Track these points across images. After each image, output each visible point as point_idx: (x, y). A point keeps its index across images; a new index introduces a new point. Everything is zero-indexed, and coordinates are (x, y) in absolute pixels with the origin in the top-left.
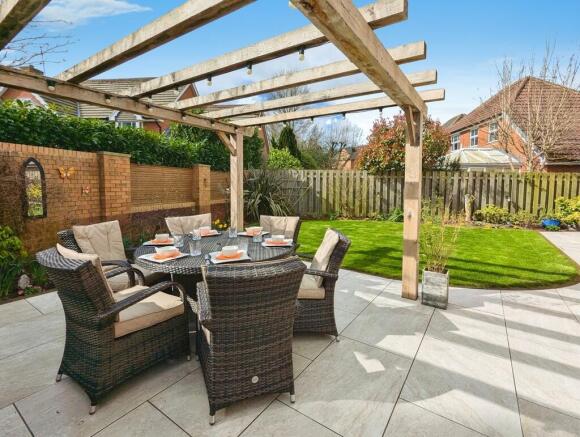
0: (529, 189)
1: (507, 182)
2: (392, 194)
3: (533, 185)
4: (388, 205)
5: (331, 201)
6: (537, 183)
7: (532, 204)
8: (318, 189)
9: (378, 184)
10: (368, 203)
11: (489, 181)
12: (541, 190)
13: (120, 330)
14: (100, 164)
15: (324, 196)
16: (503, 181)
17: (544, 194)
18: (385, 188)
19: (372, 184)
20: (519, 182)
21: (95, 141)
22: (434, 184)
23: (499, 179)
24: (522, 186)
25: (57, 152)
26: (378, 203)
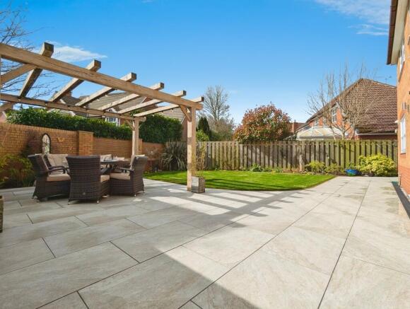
0: (342, 151)
1: (327, 146)
2: (254, 155)
3: (345, 148)
4: (252, 162)
5: (217, 160)
6: (348, 147)
7: (345, 161)
8: (210, 153)
9: (246, 149)
10: (239, 160)
11: (315, 146)
12: (350, 151)
13: (48, 179)
14: (78, 137)
15: (213, 157)
16: (325, 146)
17: (352, 154)
18: (250, 152)
19: (241, 149)
20: (335, 146)
21: (76, 126)
22: (280, 149)
23: (322, 145)
24: (337, 149)
25: (57, 131)
26: (246, 161)
